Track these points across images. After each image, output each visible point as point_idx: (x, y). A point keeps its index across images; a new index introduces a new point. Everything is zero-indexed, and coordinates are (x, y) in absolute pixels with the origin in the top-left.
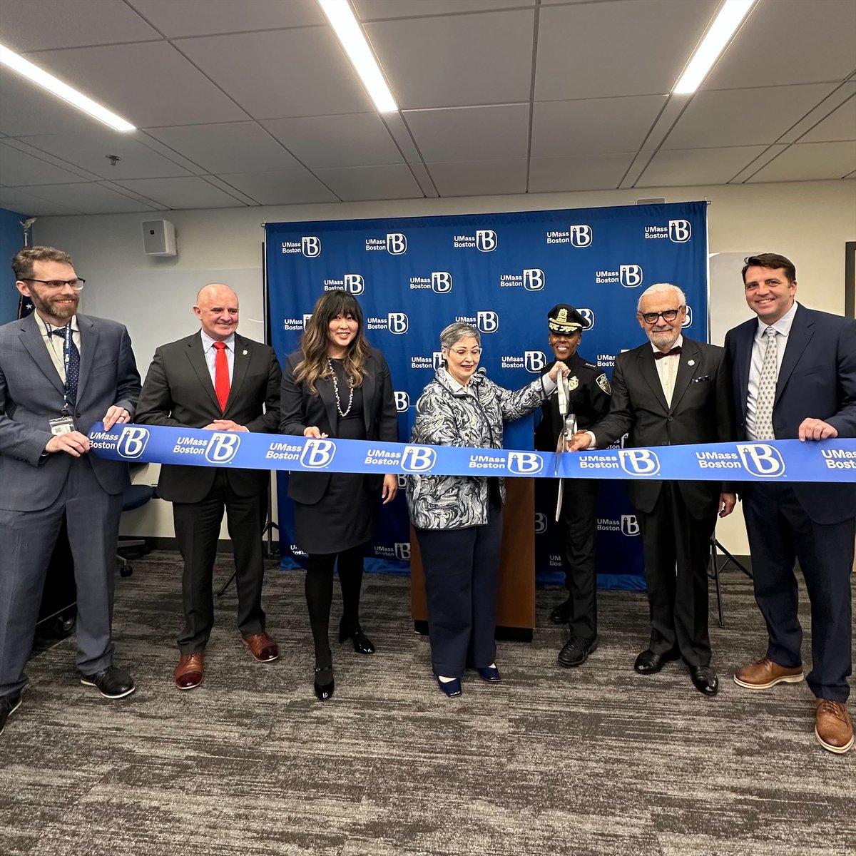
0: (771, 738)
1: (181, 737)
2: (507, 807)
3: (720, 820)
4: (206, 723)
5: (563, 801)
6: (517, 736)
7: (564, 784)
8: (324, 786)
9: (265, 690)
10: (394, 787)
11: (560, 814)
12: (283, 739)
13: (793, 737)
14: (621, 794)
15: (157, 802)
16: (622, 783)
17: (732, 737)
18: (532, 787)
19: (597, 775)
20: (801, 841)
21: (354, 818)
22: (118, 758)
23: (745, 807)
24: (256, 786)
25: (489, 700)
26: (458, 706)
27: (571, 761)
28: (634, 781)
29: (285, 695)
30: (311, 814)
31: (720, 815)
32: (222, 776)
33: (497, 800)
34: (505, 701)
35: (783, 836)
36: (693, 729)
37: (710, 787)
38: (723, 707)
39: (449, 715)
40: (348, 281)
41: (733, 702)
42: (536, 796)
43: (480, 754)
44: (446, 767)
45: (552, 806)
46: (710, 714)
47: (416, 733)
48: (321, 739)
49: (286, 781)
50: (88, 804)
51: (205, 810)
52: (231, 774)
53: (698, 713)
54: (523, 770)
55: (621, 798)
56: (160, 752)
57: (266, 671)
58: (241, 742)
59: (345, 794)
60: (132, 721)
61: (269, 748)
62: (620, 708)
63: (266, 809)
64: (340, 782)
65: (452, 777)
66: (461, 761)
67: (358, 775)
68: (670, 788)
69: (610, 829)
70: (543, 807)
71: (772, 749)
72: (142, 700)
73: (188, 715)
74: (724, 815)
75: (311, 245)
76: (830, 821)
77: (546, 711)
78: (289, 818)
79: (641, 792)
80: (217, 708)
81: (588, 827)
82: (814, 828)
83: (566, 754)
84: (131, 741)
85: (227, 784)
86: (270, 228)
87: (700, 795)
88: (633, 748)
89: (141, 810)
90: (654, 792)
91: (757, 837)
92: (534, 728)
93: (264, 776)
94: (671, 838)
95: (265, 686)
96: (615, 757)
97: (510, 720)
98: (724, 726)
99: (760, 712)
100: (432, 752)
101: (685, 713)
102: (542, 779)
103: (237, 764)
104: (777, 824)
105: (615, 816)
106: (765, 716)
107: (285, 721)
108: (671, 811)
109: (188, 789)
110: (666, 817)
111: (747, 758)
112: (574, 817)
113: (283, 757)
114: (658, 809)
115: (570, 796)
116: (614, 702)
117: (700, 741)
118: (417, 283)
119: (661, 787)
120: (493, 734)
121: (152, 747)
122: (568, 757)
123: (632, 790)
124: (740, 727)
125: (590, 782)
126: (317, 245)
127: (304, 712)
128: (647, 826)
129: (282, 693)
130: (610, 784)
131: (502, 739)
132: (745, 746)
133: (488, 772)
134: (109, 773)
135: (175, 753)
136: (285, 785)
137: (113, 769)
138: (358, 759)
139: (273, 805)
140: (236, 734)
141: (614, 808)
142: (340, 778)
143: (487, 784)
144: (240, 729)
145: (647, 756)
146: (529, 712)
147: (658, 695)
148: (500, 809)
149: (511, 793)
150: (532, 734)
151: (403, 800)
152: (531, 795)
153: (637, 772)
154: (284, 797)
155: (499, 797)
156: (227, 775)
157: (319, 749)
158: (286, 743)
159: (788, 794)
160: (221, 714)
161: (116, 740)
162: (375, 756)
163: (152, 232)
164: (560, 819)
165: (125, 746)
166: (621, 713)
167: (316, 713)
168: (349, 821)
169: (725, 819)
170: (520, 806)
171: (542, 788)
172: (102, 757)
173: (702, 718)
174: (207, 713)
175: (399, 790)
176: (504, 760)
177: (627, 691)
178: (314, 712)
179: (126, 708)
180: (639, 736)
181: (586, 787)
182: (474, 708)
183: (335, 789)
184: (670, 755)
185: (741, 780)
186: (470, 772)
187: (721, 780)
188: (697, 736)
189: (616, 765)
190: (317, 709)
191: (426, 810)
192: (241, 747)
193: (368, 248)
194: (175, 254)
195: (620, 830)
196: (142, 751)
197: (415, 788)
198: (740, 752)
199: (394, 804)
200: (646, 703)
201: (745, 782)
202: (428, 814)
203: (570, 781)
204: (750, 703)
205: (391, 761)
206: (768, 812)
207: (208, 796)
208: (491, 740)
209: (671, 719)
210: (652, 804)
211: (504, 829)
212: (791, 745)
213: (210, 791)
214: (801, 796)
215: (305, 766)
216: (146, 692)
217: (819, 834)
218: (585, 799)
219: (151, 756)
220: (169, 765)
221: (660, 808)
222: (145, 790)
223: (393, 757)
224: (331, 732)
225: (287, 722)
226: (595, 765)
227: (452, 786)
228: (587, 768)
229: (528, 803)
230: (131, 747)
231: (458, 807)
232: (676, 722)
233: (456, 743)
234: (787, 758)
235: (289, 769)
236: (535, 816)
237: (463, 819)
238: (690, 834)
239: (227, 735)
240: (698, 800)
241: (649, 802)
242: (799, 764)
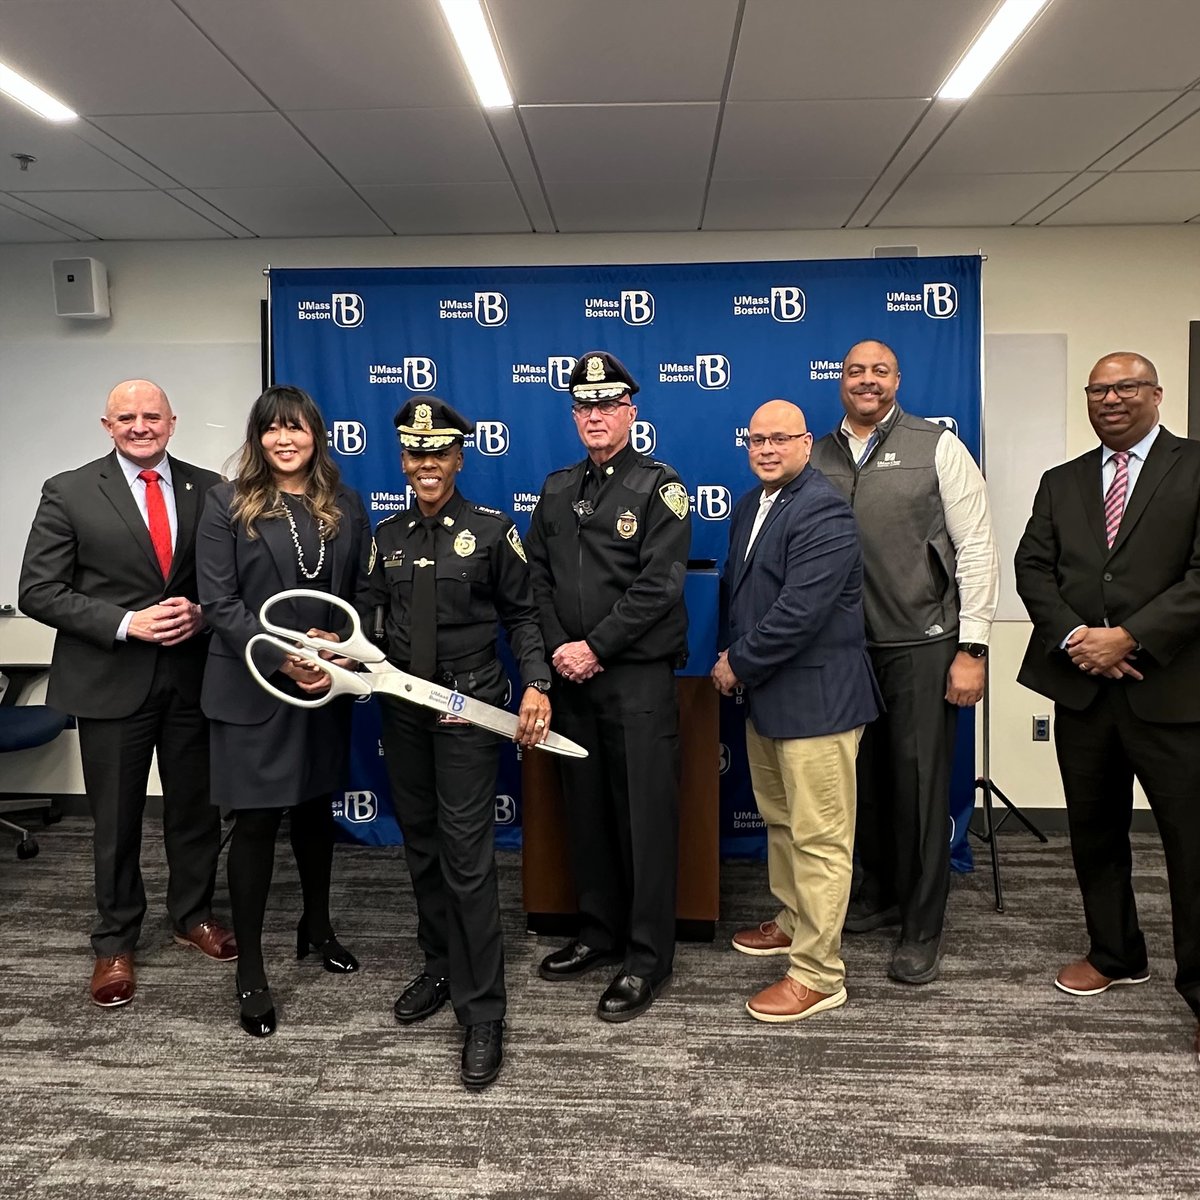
0: (1074, 1062)
1: (179, 1092)
2: (697, 1164)
3: (1002, 1168)
4: (214, 1071)
5: (778, 1153)
6: (702, 1071)
7: (778, 1132)
8: (417, 1149)
9: (300, 1021)
10: (525, 1146)
11: (775, 1169)
12: (342, 1089)
13: (1105, 1059)
14: (861, 1140)
15: (160, 1180)
16: (862, 1127)
17: (1018, 1061)
18: (731, 1138)
19: (826, 1118)
20: (1114, 1187)
21: (471, 1188)
22: (82, 1125)
23: (1038, 1150)
24: (312, 1153)
25: (655, 1024)
26: (608, 1033)
27: (786, 1101)
28: (879, 1123)
29: (334, 1028)
30: (404, 1185)
31: (1002, 1162)
32: (255, 1142)
33: (681, 1156)
34: (681, 1025)
35: (1090, 1183)
36: (961, 1053)
37: (988, 1127)
38: (1003, 1023)
39: (597, 1047)
40: (410, 368)
41: (1018, 1015)
42: (738, 1148)
43: (649, 1098)
44: (601, 1116)
45: (763, 1160)
46: (985, 1032)
47: (549, 1073)
48: (401, 1086)
49: (358, 1145)
50: (50, 1189)
51: (238, 1188)
52: (270, 1139)
53: (968, 1033)
54: (715, 1116)
55: (862, 1146)
56: (149, 1114)
57: (298, 995)
58: (277, 1095)
59: (451, 1157)
60: (93, 1072)
61: (323, 1101)
62: (854, 1028)
63: (333, 1183)
64: (441, 1142)
65: (611, 1130)
66: (622, 1107)
67: (467, 1133)
68: (931, 1130)
69: (849, 1186)
70: (749, 1162)
71: (1074, 1075)
72: (102, 1042)
73: (182, 1061)
74: (1008, 1161)
75: (347, 307)
76: (1154, 1162)
77: (743, 1036)
78: (372, 1192)
79: (890, 1137)
80: (227, 1048)
81: (817, 1184)
82: (1133, 1170)
83: (778, 1092)
84: (96, 1099)
85: (266, 1152)
86: (279, 278)
87: (974, 1138)
88: (875, 1081)
89: (139, 1192)
90: (908, 1137)
91: (1055, 1186)
92: (727, 1059)
93: (322, 1139)
94: (936, 1192)
95: (299, 1015)
96: (850, 1094)
97: (690, 1051)
98: (1007, 1048)
99: (1059, 1027)
100: (576, 1098)
101: (949, 1032)
102: (746, 1126)
103: (276, 1125)
104: (1082, 1169)
105: (855, 1168)
106: (1066, 1033)
107: (340, 1064)
108: (935, 1160)
109: (205, 1162)
110: (928, 1167)
111: (1040, 1088)
112: (796, 1172)
113: (348, 1112)
114: (916, 1158)
115: (788, 1146)
116: (844, 1021)
117: (973, 1068)
118: (524, 374)
119: (918, 1130)
120: (667, 1070)
121: (135, 1108)
122: (781, 1097)
123: (876, 1135)
124: (1029, 1048)
125: (815, 1127)
126: (358, 307)
127: (369, 1050)
128: (901, 1179)
129: (328, 1024)
130: (845, 1128)
131: (681, 1076)
132: (1037, 1072)
133: (664, 1120)
134: (73, 1144)
135: (173, 1113)
136: (357, 1149)
137: (78, 1140)
138: (464, 1110)
139: (344, 1176)
140: (267, 1085)
141: (852, 1158)
142: (440, 1137)
143: (663, 1137)
144: (272, 1077)
145: (896, 1091)
146: (718, 1038)
147: (910, 1010)
148: (687, 1168)
149: (702, 1147)
150: (725, 1067)
151: (542, 1162)
152: (731, 1148)
153: (883, 1112)
154: (358, 1166)
155: (684, 1152)
156: (263, 1141)
157: (401, 1100)
158: (349, 1094)
159: (1095, 1131)
160: (235, 1057)
161: (72, 1100)
162: (489, 1106)
163: (71, 279)
164: (775, 1176)
165: (91, 1108)
166: (856, 1036)
167: (388, 1051)
168: (463, 1192)
169: (1010, 1165)
170: (716, 1162)
171: (745, 1138)
172: (54, 1124)
173: (974, 1038)
174: (213, 1057)
175: (532, 1149)
176: (686, 1104)
177: (863, 1005)
178: (385, 1049)
179: (78, 1054)
180: (883, 1065)
181: (810, 1133)
182: (633, 1036)
183: (435, 1152)
184: (929, 1089)
185: (1031, 1117)
186: (637, 1121)
187: (1003, 1118)
188: (967, 1062)
189: (851, 1104)
190: (388, 1045)
191: (578, 1172)
192: (277, 1102)
193: (443, 315)
194: (108, 315)
195: (862, 1186)
196: (119, 1112)
197: (557, 1146)
198: (1029, 1081)
199: (529, 1168)
200: (891, 1021)
201: (1038, 1119)
202: (581, 1178)
203: (787, 1127)
204: (1044, 1017)
205: (517, 1112)
206: (1070, 1155)
207: (239, 1169)
208: (663, 1078)
209: (928, 1041)
210: (906, 1152)
211: (695, 1193)
212: (1102, 1069)
213: (240, 1163)
214: (1115, 1133)
215: (384, 1123)
216: (104, 1031)
217: (1139, 1178)
218: (810, 1149)
219: (136, 1120)
220: (168, 1130)
221: (918, 1157)
222: (137, 1165)
223: (518, 1107)
224: (417, 1077)
225: (344, 1065)
226: (821, 1105)
227: (613, 1141)
228: (810, 1109)
229: (728, 1157)
230: (100, 1108)
231: (624, 1167)
232: (936, 1044)
233: (611, 1083)
234: (1096, 1086)
235: (360, 1128)
236: (738, 1174)
237: (633, 1182)
238: (962, 1186)
239: (252, 1086)
240: (972, 1145)
241: (902, 1149)
242: (1113, 1093)
